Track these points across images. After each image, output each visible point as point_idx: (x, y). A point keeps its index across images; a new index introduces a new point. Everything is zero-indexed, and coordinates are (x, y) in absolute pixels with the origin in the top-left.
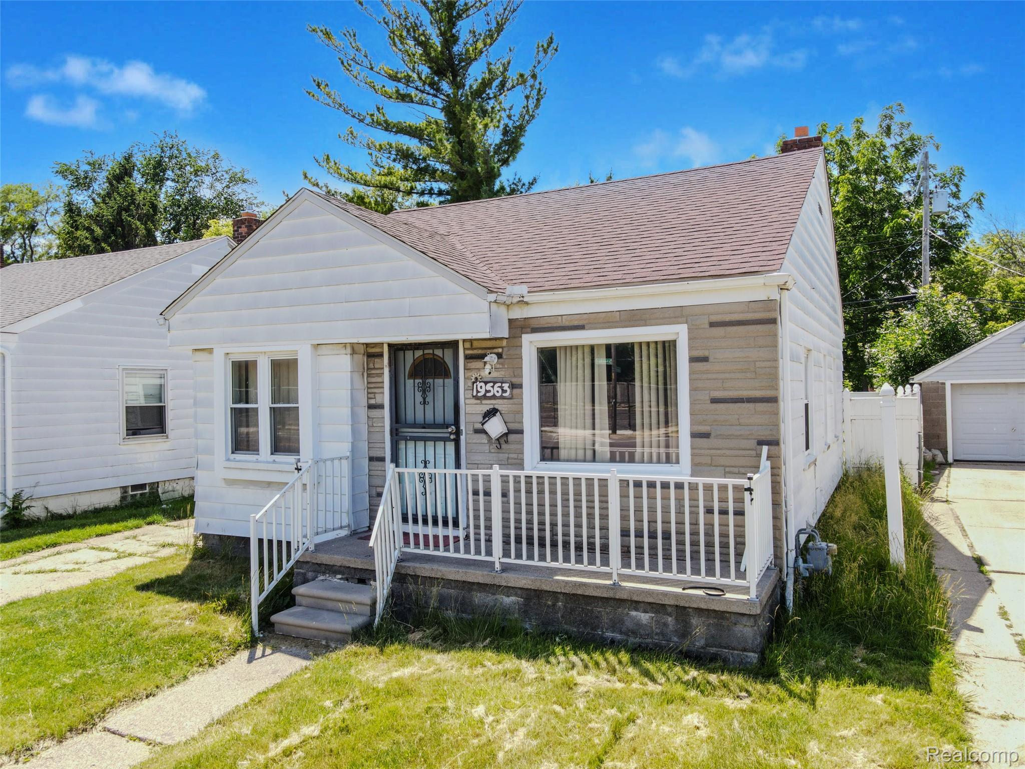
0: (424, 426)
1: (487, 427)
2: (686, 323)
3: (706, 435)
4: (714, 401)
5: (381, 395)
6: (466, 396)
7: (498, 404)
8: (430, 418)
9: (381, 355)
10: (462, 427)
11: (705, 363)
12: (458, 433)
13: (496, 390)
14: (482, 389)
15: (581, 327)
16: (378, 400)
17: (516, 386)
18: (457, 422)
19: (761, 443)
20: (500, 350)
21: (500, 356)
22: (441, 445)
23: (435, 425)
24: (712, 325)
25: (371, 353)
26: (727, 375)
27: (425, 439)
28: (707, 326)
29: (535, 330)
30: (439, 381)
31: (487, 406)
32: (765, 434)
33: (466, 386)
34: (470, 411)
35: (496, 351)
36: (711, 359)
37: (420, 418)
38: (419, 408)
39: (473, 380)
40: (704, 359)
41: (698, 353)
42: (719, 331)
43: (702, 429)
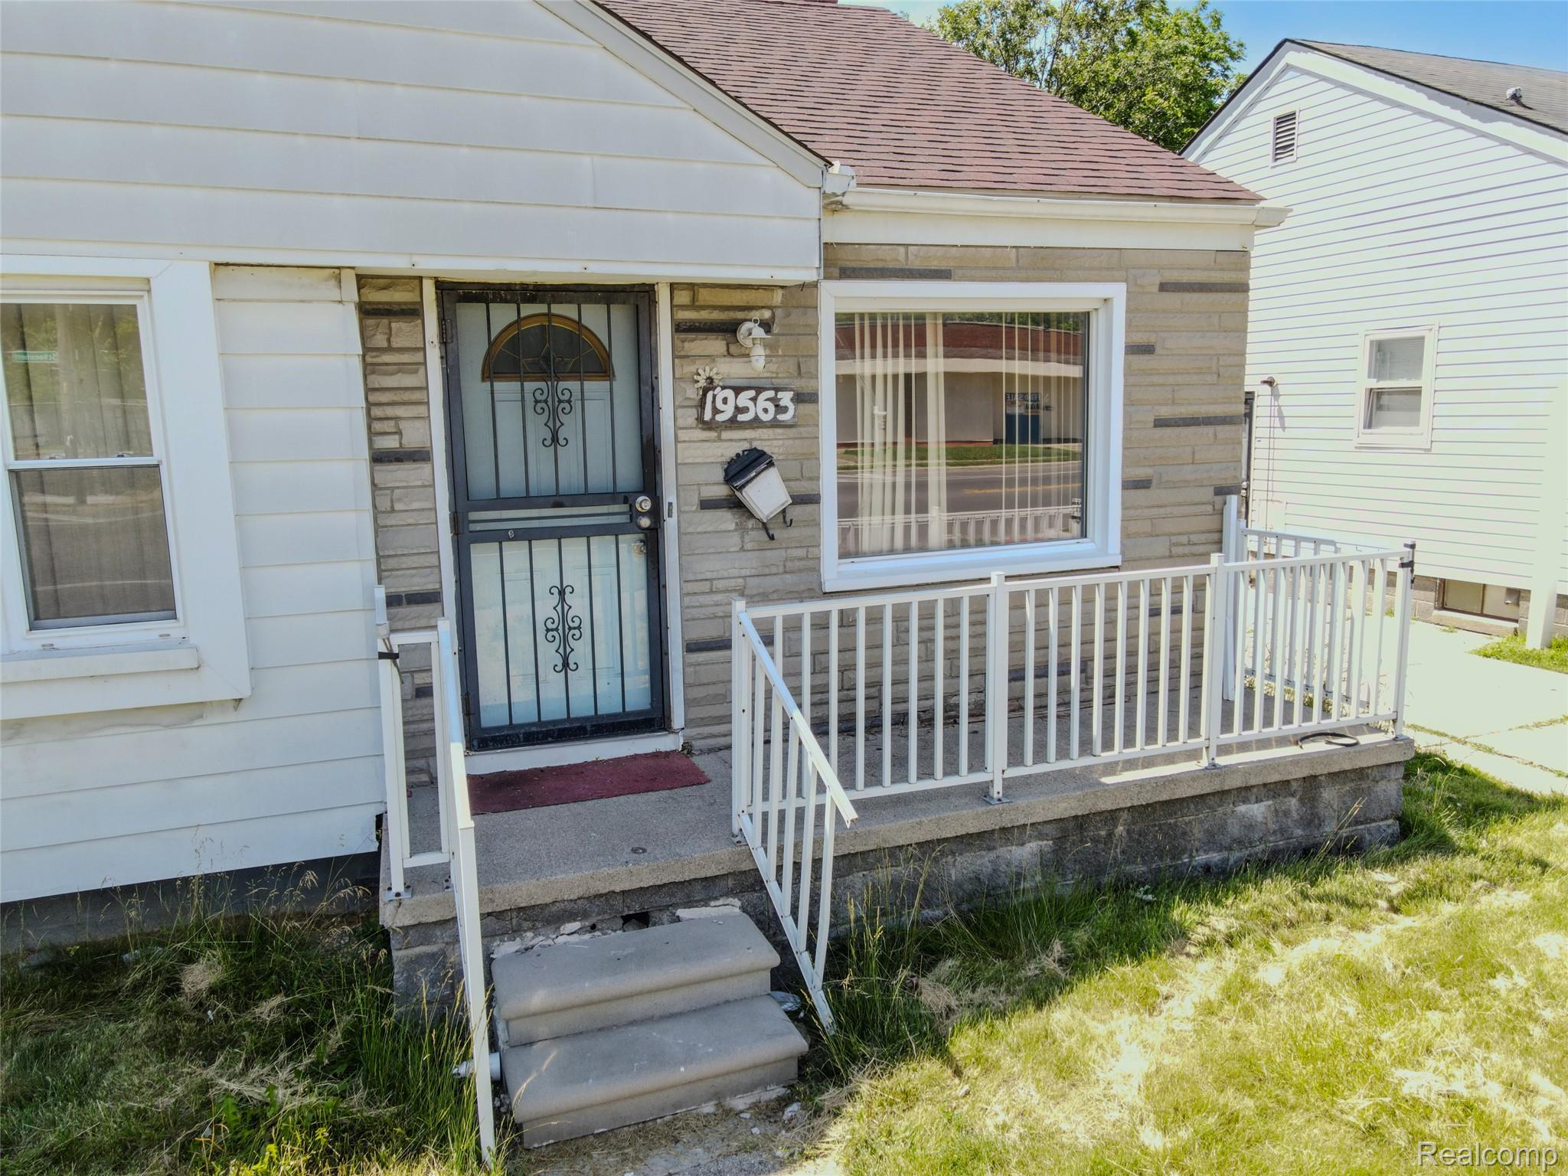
1: (748, 494)
2: (1126, 281)
3: (1146, 484)
4: (1160, 423)
5: (418, 424)
6: (681, 422)
7: (764, 441)
8: (571, 479)
9: (413, 312)
10: (669, 496)
11: (1147, 357)
12: (656, 513)
14: (727, 404)
15: (946, 275)
16: (412, 438)
17: (806, 398)
18: (653, 486)
19: (1222, 491)
20: (767, 314)
22: (603, 547)
23: (586, 497)
24: (1164, 287)
25: (377, 302)
26: (1180, 379)
27: (559, 534)
28: (1156, 289)
29: (849, 273)
31: (733, 445)
32: (1224, 478)
33: (679, 400)
34: (688, 458)
35: (756, 315)
36: (1158, 350)
37: (542, 479)
38: (540, 456)
39: (702, 383)
40: (1147, 349)
41: (1140, 338)
42: (1173, 299)
43: (1141, 473)
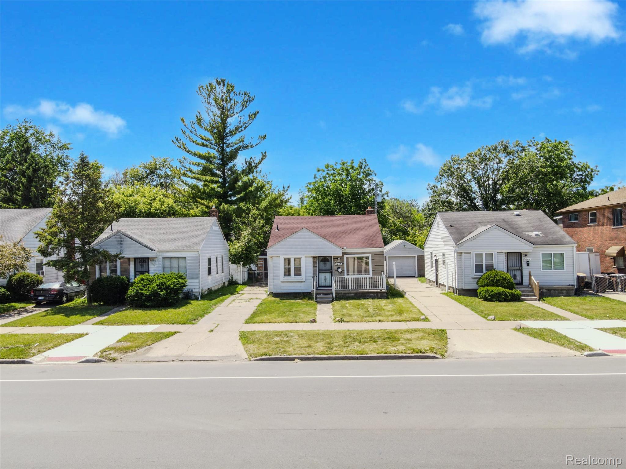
0: (325, 270)
1: (338, 270)
2: (371, 254)
3: (374, 271)
4: (375, 265)
6: (334, 265)
7: (340, 266)
8: (326, 269)
9: (316, 258)
10: (333, 270)
12: (332, 271)
13: (340, 264)
14: (337, 264)
15: (355, 254)
16: (316, 266)
17: (343, 263)
18: (332, 269)
19: (382, 271)
21: (340, 258)
22: (328, 273)
23: (327, 270)
24: (375, 254)
25: (314, 258)
26: (377, 262)
27: (325, 272)
29: (346, 254)
30: (328, 262)
31: (338, 267)
32: (382, 270)
33: (334, 263)
34: (334, 267)
37: (324, 269)
38: (324, 267)
40: (374, 259)
41: (373, 259)
42: (376, 255)
43: (374, 270)
